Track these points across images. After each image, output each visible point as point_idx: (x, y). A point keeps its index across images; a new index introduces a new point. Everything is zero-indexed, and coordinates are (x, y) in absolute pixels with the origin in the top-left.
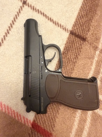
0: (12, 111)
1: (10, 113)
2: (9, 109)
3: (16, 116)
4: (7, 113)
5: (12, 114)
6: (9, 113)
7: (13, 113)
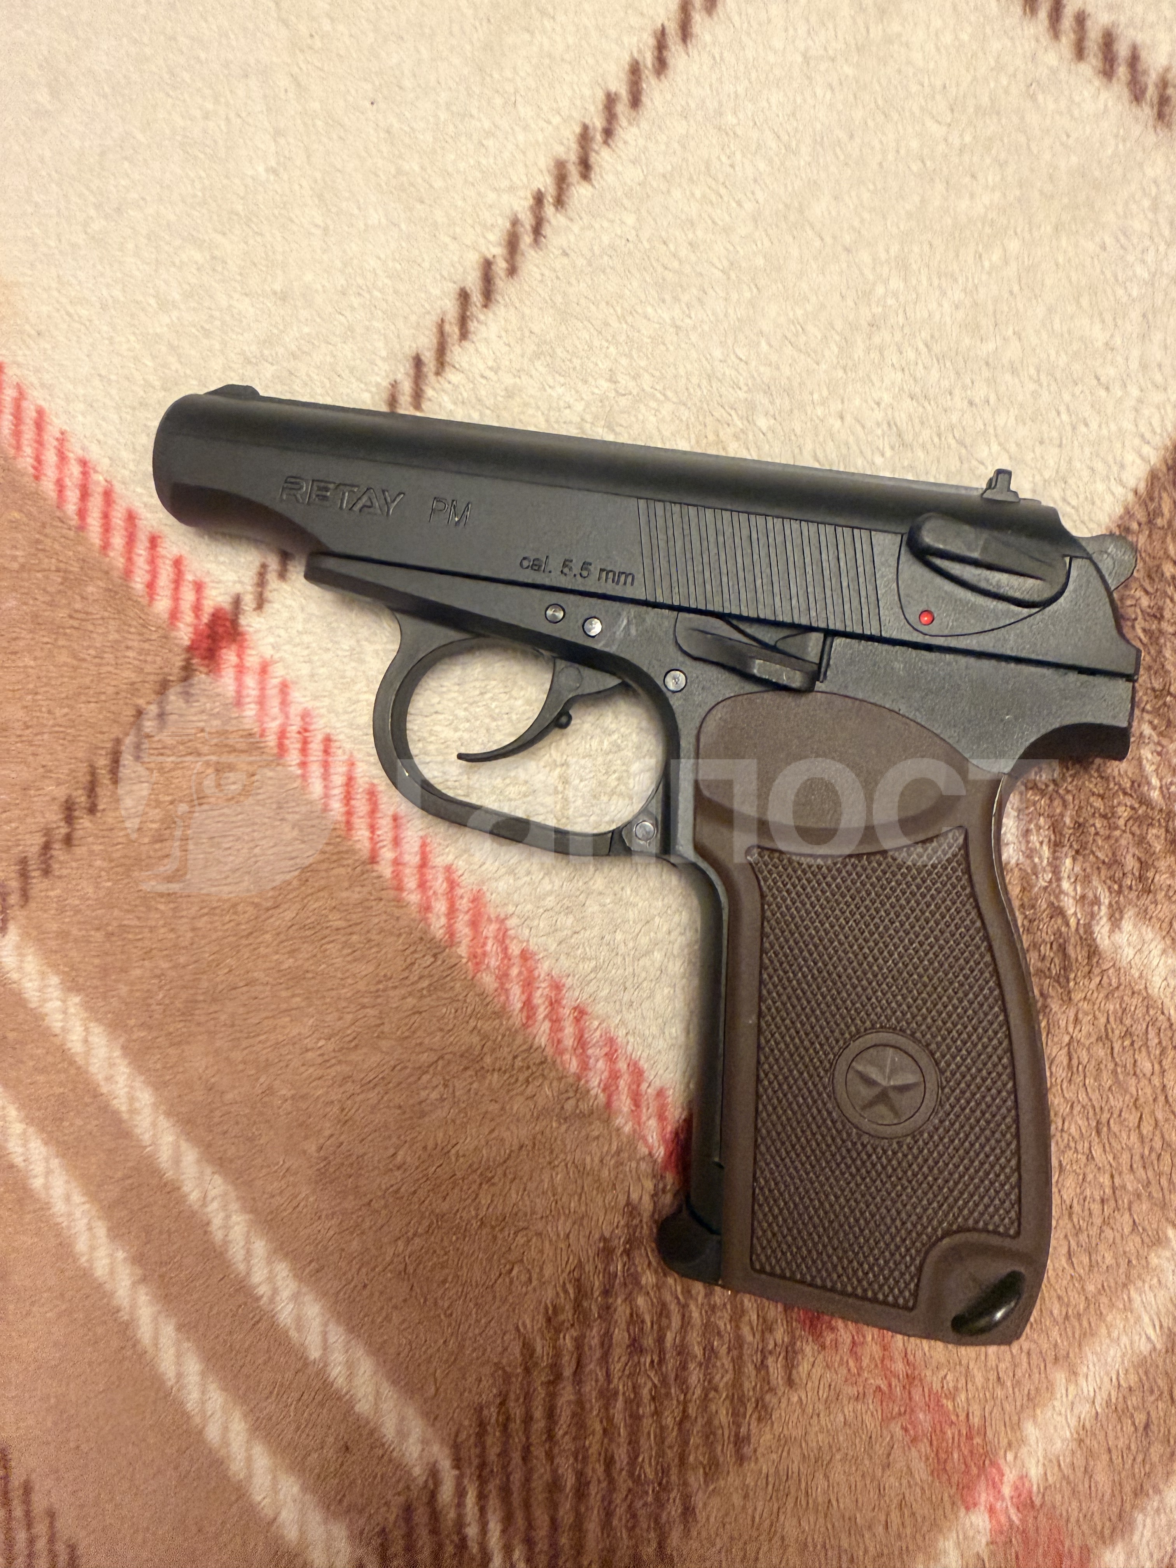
0: (515, 949)
1: (494, 962)
2: (489, 930)
3: (542, 1012)
4: (463, 950)
5: (503, 977)
6: (478, 959)
7: (514, 971)
